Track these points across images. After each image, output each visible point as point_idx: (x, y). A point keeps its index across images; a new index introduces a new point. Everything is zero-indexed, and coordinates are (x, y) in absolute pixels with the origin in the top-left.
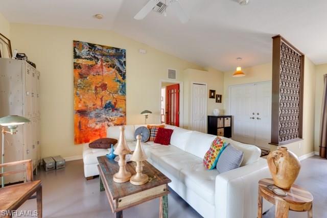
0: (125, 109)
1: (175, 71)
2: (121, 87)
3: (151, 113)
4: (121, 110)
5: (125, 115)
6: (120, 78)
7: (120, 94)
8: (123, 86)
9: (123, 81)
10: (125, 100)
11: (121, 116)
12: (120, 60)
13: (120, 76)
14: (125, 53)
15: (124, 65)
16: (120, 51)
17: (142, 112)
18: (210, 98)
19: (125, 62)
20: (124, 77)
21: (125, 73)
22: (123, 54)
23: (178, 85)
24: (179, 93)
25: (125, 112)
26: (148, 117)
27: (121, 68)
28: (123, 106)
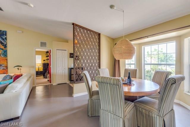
0: (7, 65)
1: (46, 43)
2: (3, 52)
3: (21, 67)
4: (3, 65)
5: (7, 68)
6: (3, 47)
7: (2, 56)
8: (4, 52)
9: (5, 49)
10: (7, 60)
11: (4, 69)
12: (2, 37)
13: (2, 46)
14: (6, 33)
15: (5, 40)
16: (2, 32)
17: (15, 66)
18: (70, 57)
19: (6, 38)
20: (5, 46)
21: (6, 44)
22: (4, 33)
23: (50, 50)
24: (50, 55)
25: (7, 67)
26: (19, 69)
27: (3, 41)
28: (5, 63)
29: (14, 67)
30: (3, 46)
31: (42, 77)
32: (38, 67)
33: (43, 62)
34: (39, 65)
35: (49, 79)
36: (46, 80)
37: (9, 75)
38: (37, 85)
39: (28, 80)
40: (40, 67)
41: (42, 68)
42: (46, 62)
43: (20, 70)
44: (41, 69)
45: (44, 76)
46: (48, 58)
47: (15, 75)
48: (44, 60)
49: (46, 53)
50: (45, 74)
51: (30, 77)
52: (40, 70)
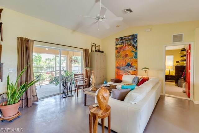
0: (137, 66)
1: (182, 35)
4: (134, 67)
5: (137, 70)
6: (134, 50)
7: (134, 58)
8: (136, 54)
9: (136, 51)
10: (137, 62)
11: (135, 70)
12: (134, 40)
14: (137, 36)
15: (136, 43)
16: (134, 36)
19: (137, 41)
20: (136, 49)
21: (137, 47)
23: (190, 45)
24: (190, 53)
25: (137, 68)
26: (147, 71)
27: (134, 45)
28: (136, 65)
29: (142, 69)
30: (135, 48)
31: (174, 83)
32: (168, 70)
33: (176, 64)
34: (169, 68)
35: (185, 90)
36: (181, 90)
37: (137, 77)
38: (166, 95)
39: (153, 88)
40: (171, 70)
41: (174, 71)
42: (181, 64)
43: (147, 73)
44: (173, 73)
45: (177, 82)
46: (185, 58)
47: (142, 77)
48: (178, 62)
49: (181, 51)
50: (179, 81)
51: (158, 83)
52: (171, 74)
